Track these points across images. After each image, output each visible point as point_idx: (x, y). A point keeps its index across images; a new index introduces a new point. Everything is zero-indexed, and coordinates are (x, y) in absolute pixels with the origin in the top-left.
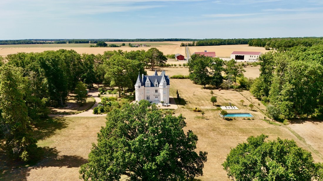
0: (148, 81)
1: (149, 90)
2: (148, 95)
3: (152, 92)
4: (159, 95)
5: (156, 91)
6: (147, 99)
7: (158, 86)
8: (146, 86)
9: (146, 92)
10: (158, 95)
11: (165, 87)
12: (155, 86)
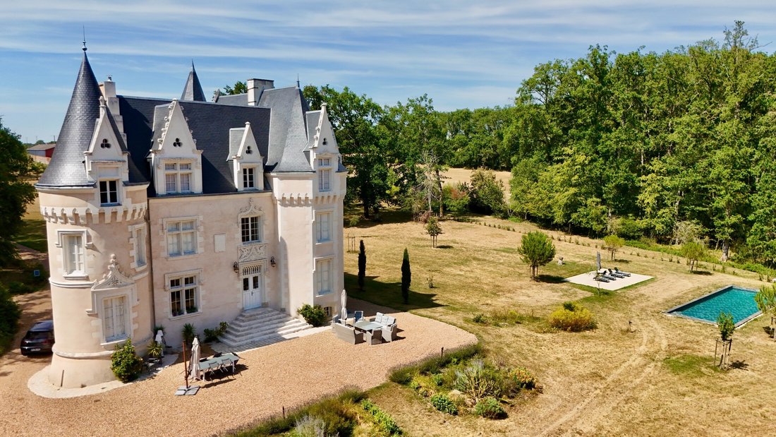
0: (177, 143)
1: (191, 225)
2: (183, 267)
3: (220, 241)
4: (273, 262)
5: (250, 230)
6: (176, 311)
7: (259, 183)
8: (161, 187)
9: (165, 243)
10: (265, 265)
11: (328, 189)
12: (237, 182)
